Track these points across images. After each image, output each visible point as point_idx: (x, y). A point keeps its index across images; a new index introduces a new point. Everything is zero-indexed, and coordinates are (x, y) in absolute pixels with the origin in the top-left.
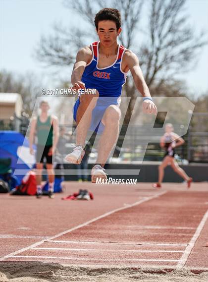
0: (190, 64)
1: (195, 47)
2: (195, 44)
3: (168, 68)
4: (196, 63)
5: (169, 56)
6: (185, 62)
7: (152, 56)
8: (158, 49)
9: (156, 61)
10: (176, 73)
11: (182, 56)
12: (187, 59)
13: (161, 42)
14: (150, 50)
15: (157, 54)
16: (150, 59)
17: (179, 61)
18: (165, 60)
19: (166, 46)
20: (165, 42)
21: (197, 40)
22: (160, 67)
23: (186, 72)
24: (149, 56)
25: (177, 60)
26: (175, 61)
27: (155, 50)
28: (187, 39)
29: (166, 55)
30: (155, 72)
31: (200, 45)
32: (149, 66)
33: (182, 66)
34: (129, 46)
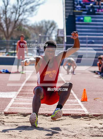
0: (34, 13)
1: (36, 5)
2: (36, 4)
3: (25, 15)
4: (37, 12)
5: (25, 9)
6: (31, 12)
7: (18, 9)
8: (20, 6)
9: (20, 11)
10: (28, 17)
11: (30, 10)
12: (33, 11)
13: (22, 3)
14: (17, 7)
15: (20, 8)
16: (17, 11)
17: (29, 12)
18: (23, 11)
19: (24, 5)
20: (23, 3)
21: (37, 2)
23: (32, 16)
27: (19, 7)
28: (33, 2)
29: (24, 9)
30: (19, 16)
31: (39, 5)
32: (16, 14)
33: (31, 13)
34: (7, 5)
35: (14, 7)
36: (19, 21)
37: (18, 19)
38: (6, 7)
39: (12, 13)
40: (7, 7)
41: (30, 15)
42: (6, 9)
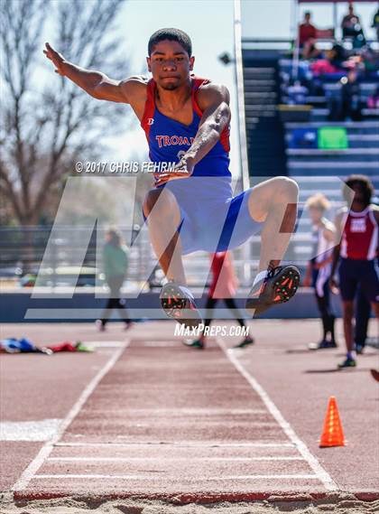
3: (90, 127)
5: (91, 106)
6: (115, 116)
7: (63, 107)
8: (73, 96)
9: (70, 115)
10: (103, 135)
11: (112, 107)
12: (120, 112)
14: (58, 97)
15: (70, 103)
16: (59, 113)
17: (108, 116)
18: (84, 115)
22: (76, 126)
23: (119, 133)
24: (56, 107)
25: (104, 113)
26: (101, 115)
27: (66, 98)
29: (85, 106)
30: (68, 134)
32: (58, 124)
33: (113, 123)
34: (22, 91)
35: (49, 100)
36: (70, 151)
37: (64, 146)
38: (17, 99)
39: (42, 122)
40: (20, 101)
41: (111, 130)
42: (17, 107)
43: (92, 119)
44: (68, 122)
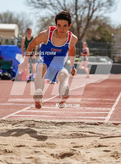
0: (113, 8)
3: (100, 10)
4: (116, 7)
5: (101, 3)
6: (110, 7)
9: (94, 6)
10: (105, 13)
11: (108, 4)
15: (94, 2)
16: (90, 5)
17: (106, 6)
18: (99, 6)
22: (96, 9)
23: (110, 12)
24: (89, 3)
25: (105, 6)
26: (104, 6)
29: (99, 3)
30: (93, 12)
32: (89, 9)
33: (108, 9)
36: (94, 18)
37: (91, 16)
39: (85, 8)
40: (77, 1)
41: (107, 11)
42: (76, 3)
43: (101, 7)
44: (93, 8)
